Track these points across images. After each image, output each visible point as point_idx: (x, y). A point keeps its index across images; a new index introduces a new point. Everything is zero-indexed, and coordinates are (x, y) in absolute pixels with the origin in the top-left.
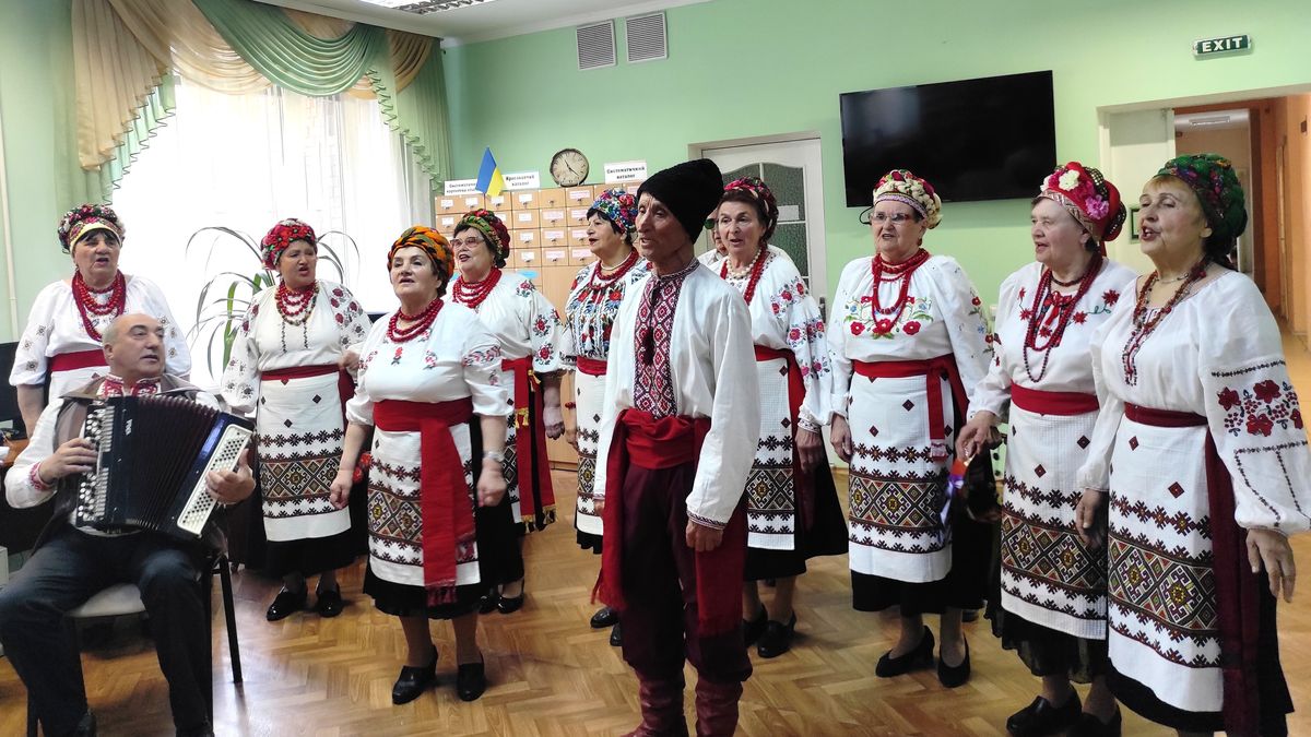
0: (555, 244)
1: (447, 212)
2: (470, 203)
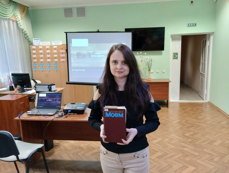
0: (63, 57)
1: (34, 49)
2: (40, 47)
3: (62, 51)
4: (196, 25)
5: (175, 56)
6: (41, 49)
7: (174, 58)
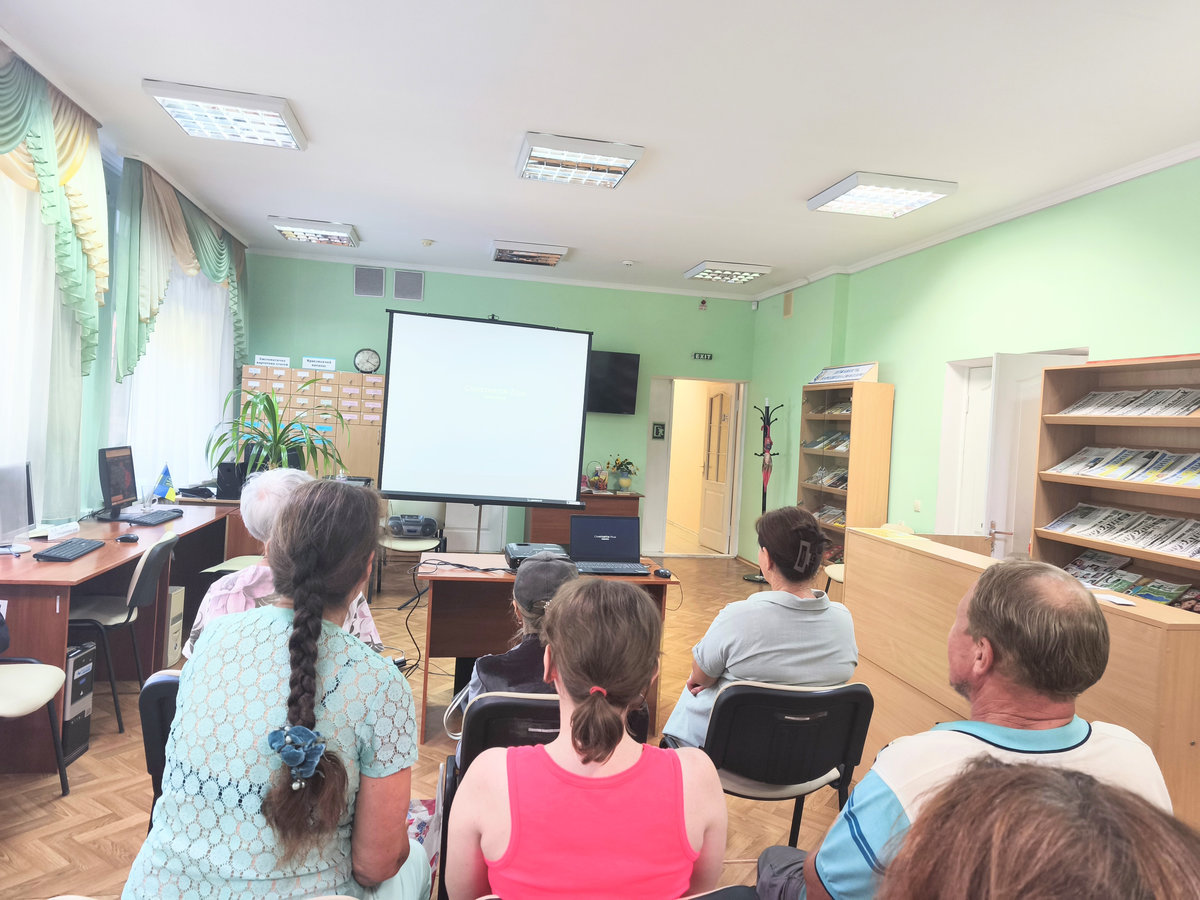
0: (350, 410)
1: (254, 377)
2: (277, 373)
3: (347, 390)
4: (711, 358)
5: (657, 430)
6: (279, 379)
7: (654, 437)
